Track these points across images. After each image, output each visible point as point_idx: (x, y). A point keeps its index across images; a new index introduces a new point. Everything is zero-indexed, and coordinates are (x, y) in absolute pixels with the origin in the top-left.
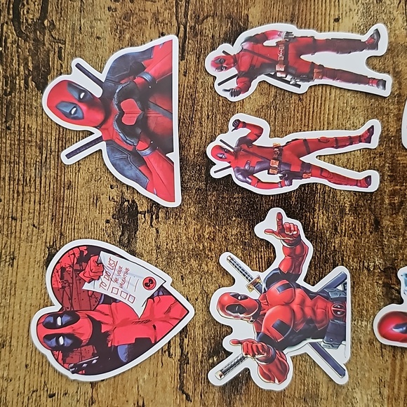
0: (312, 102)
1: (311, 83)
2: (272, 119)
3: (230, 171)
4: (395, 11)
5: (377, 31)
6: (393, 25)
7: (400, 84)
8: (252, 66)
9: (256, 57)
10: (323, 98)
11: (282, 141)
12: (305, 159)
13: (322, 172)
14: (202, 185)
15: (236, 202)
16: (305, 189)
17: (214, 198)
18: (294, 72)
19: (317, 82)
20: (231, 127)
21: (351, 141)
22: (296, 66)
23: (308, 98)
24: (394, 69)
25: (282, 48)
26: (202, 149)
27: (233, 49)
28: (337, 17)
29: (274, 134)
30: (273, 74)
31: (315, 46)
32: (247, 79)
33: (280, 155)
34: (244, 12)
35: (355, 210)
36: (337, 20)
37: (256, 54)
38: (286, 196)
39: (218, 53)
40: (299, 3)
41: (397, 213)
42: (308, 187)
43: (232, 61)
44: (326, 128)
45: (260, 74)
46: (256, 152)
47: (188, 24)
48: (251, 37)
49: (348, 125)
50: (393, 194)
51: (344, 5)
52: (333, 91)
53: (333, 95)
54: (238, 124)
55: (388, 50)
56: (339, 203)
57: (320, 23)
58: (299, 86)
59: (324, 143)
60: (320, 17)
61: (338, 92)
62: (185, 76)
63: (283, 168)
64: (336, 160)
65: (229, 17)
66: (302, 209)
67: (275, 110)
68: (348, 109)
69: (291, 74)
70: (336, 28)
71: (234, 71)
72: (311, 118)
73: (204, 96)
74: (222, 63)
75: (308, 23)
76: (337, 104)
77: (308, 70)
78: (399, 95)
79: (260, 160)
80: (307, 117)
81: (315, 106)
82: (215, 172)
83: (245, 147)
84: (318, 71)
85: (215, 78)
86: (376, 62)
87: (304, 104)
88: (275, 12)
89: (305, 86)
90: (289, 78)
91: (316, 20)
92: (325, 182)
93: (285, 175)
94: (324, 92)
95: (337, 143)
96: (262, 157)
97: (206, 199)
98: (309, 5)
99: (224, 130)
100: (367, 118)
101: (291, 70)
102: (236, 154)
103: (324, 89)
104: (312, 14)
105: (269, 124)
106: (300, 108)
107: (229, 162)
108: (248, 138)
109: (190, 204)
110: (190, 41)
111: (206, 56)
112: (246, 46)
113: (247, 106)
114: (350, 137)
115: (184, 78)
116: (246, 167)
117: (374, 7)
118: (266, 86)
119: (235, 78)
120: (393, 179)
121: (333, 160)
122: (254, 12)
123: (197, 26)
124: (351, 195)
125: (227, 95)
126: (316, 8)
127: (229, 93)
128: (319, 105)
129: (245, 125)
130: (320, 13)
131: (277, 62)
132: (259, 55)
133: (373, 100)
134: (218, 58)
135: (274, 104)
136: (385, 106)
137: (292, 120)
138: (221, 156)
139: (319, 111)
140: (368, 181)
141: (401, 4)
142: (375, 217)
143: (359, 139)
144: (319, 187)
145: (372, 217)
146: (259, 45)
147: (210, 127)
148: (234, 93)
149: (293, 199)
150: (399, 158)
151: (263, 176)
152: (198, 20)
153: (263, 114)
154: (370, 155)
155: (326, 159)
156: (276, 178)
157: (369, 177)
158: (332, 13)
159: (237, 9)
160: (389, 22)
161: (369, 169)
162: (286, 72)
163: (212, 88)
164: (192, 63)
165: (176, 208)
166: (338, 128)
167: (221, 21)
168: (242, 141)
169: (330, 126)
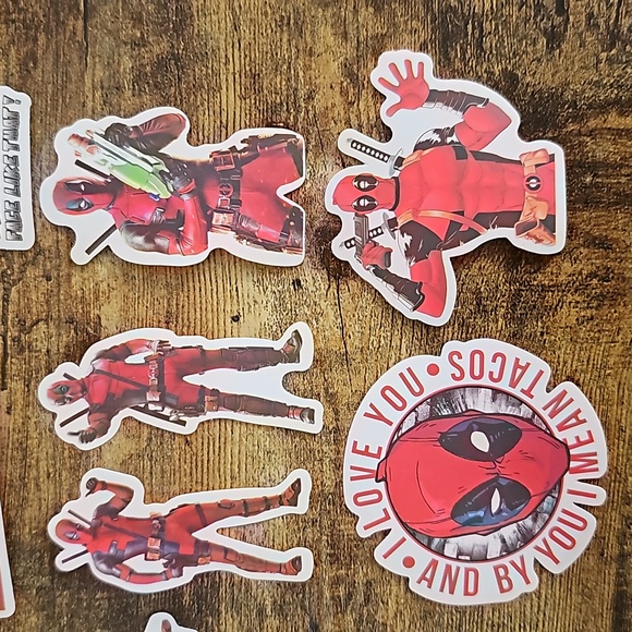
0: (206, 445)
1: (202, 418)
2: (147, 474)
3: (87, 559)
4: (322, 301)
5: (297, 334)
6: (320, 323)
7: (336, 412)
8: (110, 396)
9: (115, 381)
10: (223, 440)
11: (163, 509)
12: (200, 535)
13: (227, 554)
14: (45, 580)
15: (100, 605)
16: (203, 581)
17: (65, 601)
18: (174, 402)
19: (210, 415)
20: (83, 489)
21: (267, 504)
22: (177, 394)
23: (200, 440)
24: (326, 390)
25: (154, 366)
26: (42, 525)
27: (80, 371)
28: (236, 314)
29: (150, 498)
30: (142, 406)
31: (204, 361)
32: (103, 415)
33: (162, 529)
34: (94, 312)
35: (280, 609)
36: (236, 319)
37: (115, 377)
38: (176, 593)
39: (57, 376)
40: (178, 294)
41: (343, 612)
42: (207, 576)
43: (79, 388)
44: (229, 485)
45: (123, 408)
46: (125, 527)
47: (9, 334)
48: (106, 351)
49: (262, 479)
50: (336, 582)
51: (246, 295)
52: (236, 428)
53: (237, 434)
54: (94, 485)
55: (315, 360)
56: (256, 600)
57: (210, 325)
58: (184, 423)
59: (226, 509)
60: (210, 316)
61: (244, 428)
62: (8, 413)
63: (168, 549)
64: (247, 534)
65: (71, 321)
66: (200, 611)
67: (151, 461)
68: (261, 454)
69: (170, 406)
70: (235, 331)
71: (82, 404)
72: (205, 470)
73: (40, 443)
74: (63, 393)
75: (192, 325)
76: (243, 448)
77: (195, 398)
78: (337, 430)
79: (132, 539)
80: (199, 469)
81: (211, 451)
82: (63, 562)
83: (107, 519)
84: (212, 398)
85: (54, 415)
86: (298, 380)
87: (194, 448)
88: (142, 310)
89: (192, 423)
90: (167, 411)
91: (204, 319)
92: (232, 568)
93: (170, 561)
94: (223, 429)
95: (247, 508)
96: (134, 535)
97: (52, 603)
98: (192, 297)
99: (73, 496)
100: (289, 468)
101: (169, 400)
102: (94, 532)
103: (223, 424)
104: (198, 310)
105: (143, 482)
106: (188, 456)
107: (85, 545)
108: (112, 505)
109: (30, 611)
110: (13, 360)
111: (38, 382)
112: (99, 365)
113: (107, 456)
114: (266, 499)
115: (8, 416)
116: (112, 551)
117: (290, 296)
118: (135, 424)
119: (86, 415)
120: (334, 559)
121: (242, 534)
122: (109, 312)
123: (23, 335)
124: (273, 587)
125: (75, 441)
126: (204, 301)
127: (77, 438)
128: (217, 450)
129: (105, 486)
130: (209, 308)
131: (148, 388)
132: (120, 378)
133: (298, 439)
134: (57, 385)
135: (148, 451)
136: (316, 446)
137: (177, 475)
138: (71, 536)
139: (217, 460)
140: (296, 564)
141: (331, 289)
142: (312, 619)
143: (280, 501)
144: (224, 577)
145: (307, 619)
146: (118, 362)
147: (51, 491)
148: (86, 437)
149: (186, 597)
150: (342, 527)
151: (137, 564)
152: (24, 328)
153: (131, 468)
154: (298, 523)
155: (232, 533)
156: (158, 566)
157: (299, 559)
158: (228, 308)
159: (82, 308)
160: (313, 319)
161: (298, 545)
162: (163, 403)
163: (51, 430)
164: (18, 394)
165: (9, 619)
166: (247, 485)
167: (58, 327)
168: (103, 510)
169: (234, 482)
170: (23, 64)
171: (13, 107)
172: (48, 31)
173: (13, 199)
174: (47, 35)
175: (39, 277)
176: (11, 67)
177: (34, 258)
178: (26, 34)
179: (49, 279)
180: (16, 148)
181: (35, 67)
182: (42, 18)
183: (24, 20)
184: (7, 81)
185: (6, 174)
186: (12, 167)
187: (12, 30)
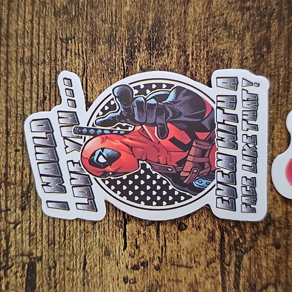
170: (257, 48)
171: (252, 90)
172: (280, 18)
173: (250, 175)
174: (279, 21)
175: (268, 245)
176: (245, 50)
177: (266, 228)
178: (260, 20)
179: (278, 247)
180: (256, 128)
181: (269, 52)
182: (274, 7)
183: (258, 8)
184: (242, 64)
185: (244, 153)
186: (251, 146)
187: (247, 16)
